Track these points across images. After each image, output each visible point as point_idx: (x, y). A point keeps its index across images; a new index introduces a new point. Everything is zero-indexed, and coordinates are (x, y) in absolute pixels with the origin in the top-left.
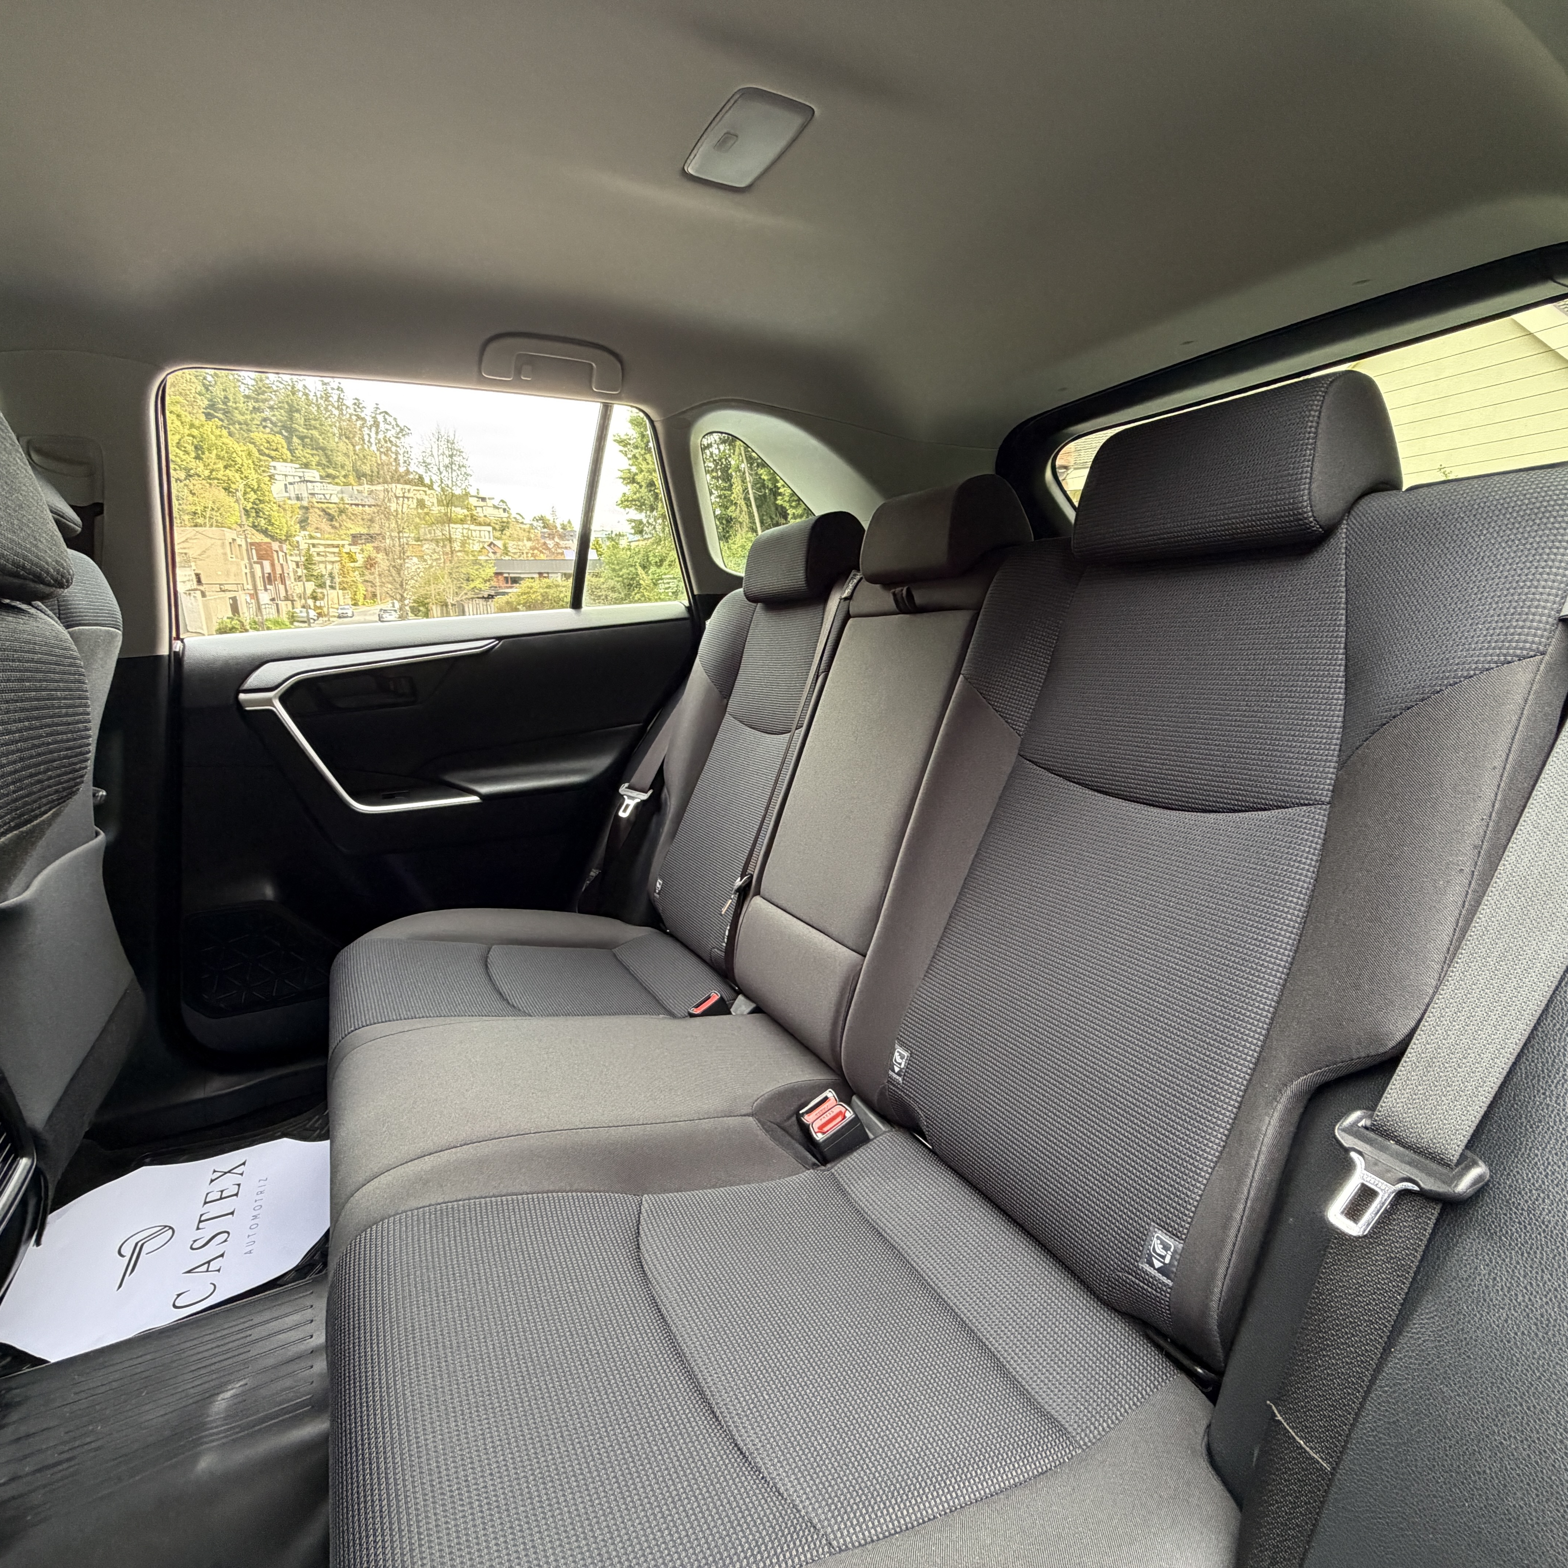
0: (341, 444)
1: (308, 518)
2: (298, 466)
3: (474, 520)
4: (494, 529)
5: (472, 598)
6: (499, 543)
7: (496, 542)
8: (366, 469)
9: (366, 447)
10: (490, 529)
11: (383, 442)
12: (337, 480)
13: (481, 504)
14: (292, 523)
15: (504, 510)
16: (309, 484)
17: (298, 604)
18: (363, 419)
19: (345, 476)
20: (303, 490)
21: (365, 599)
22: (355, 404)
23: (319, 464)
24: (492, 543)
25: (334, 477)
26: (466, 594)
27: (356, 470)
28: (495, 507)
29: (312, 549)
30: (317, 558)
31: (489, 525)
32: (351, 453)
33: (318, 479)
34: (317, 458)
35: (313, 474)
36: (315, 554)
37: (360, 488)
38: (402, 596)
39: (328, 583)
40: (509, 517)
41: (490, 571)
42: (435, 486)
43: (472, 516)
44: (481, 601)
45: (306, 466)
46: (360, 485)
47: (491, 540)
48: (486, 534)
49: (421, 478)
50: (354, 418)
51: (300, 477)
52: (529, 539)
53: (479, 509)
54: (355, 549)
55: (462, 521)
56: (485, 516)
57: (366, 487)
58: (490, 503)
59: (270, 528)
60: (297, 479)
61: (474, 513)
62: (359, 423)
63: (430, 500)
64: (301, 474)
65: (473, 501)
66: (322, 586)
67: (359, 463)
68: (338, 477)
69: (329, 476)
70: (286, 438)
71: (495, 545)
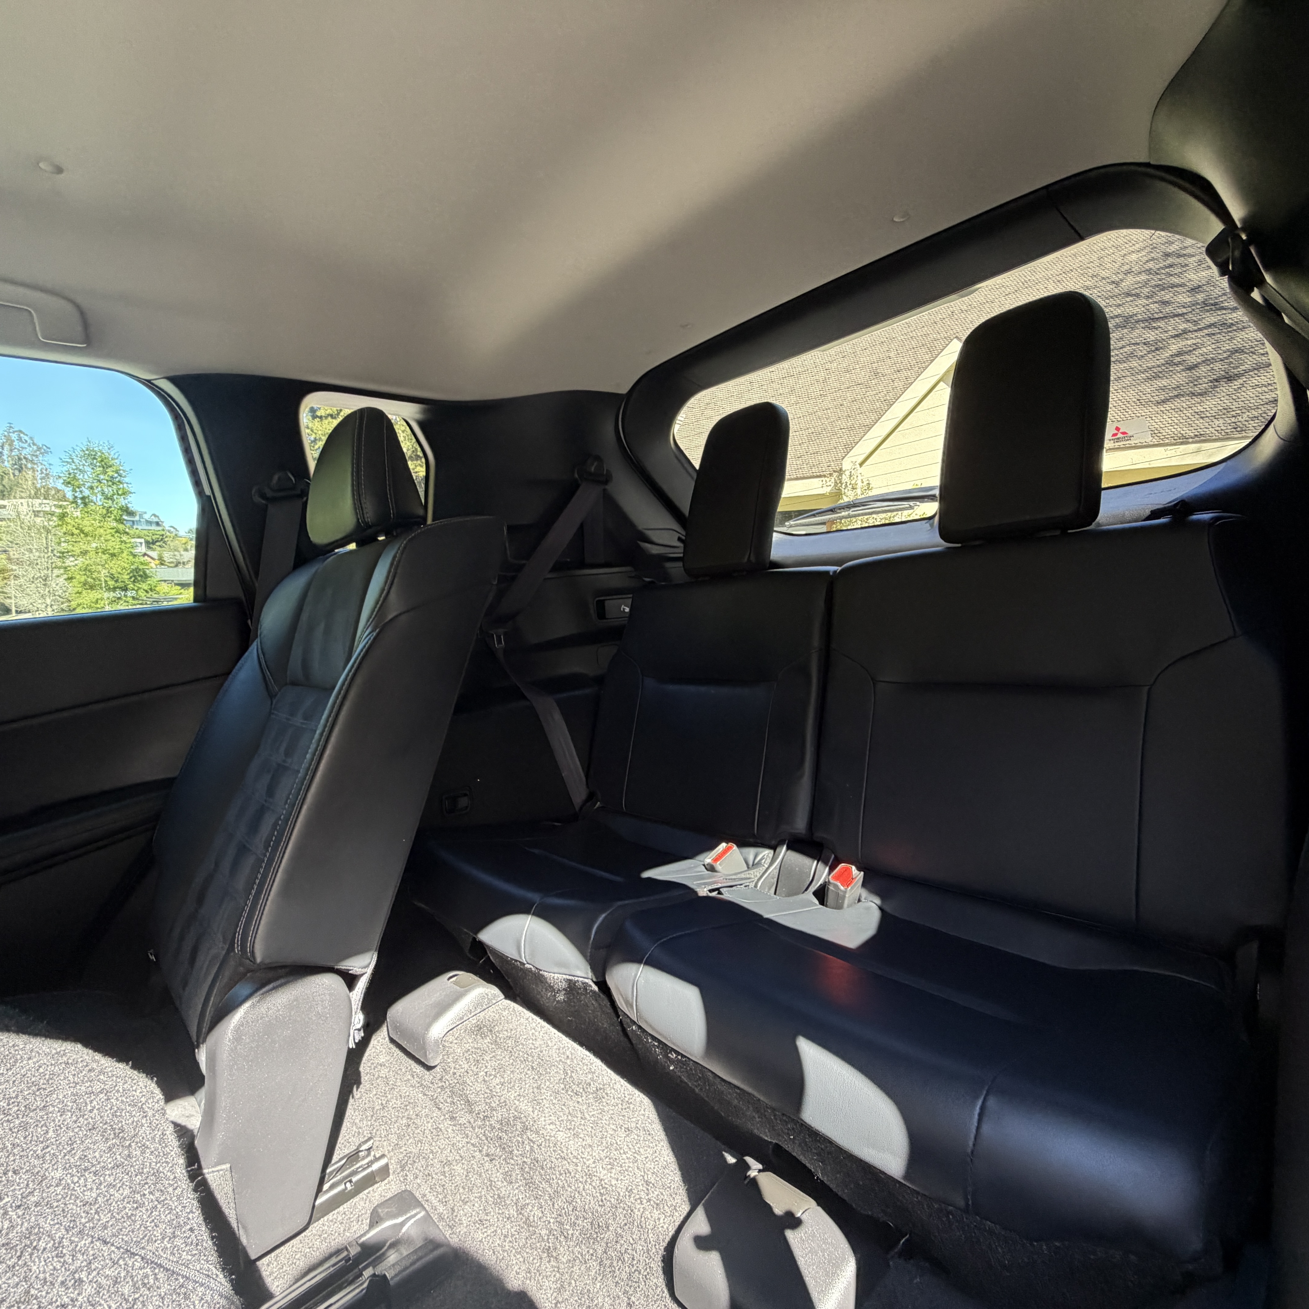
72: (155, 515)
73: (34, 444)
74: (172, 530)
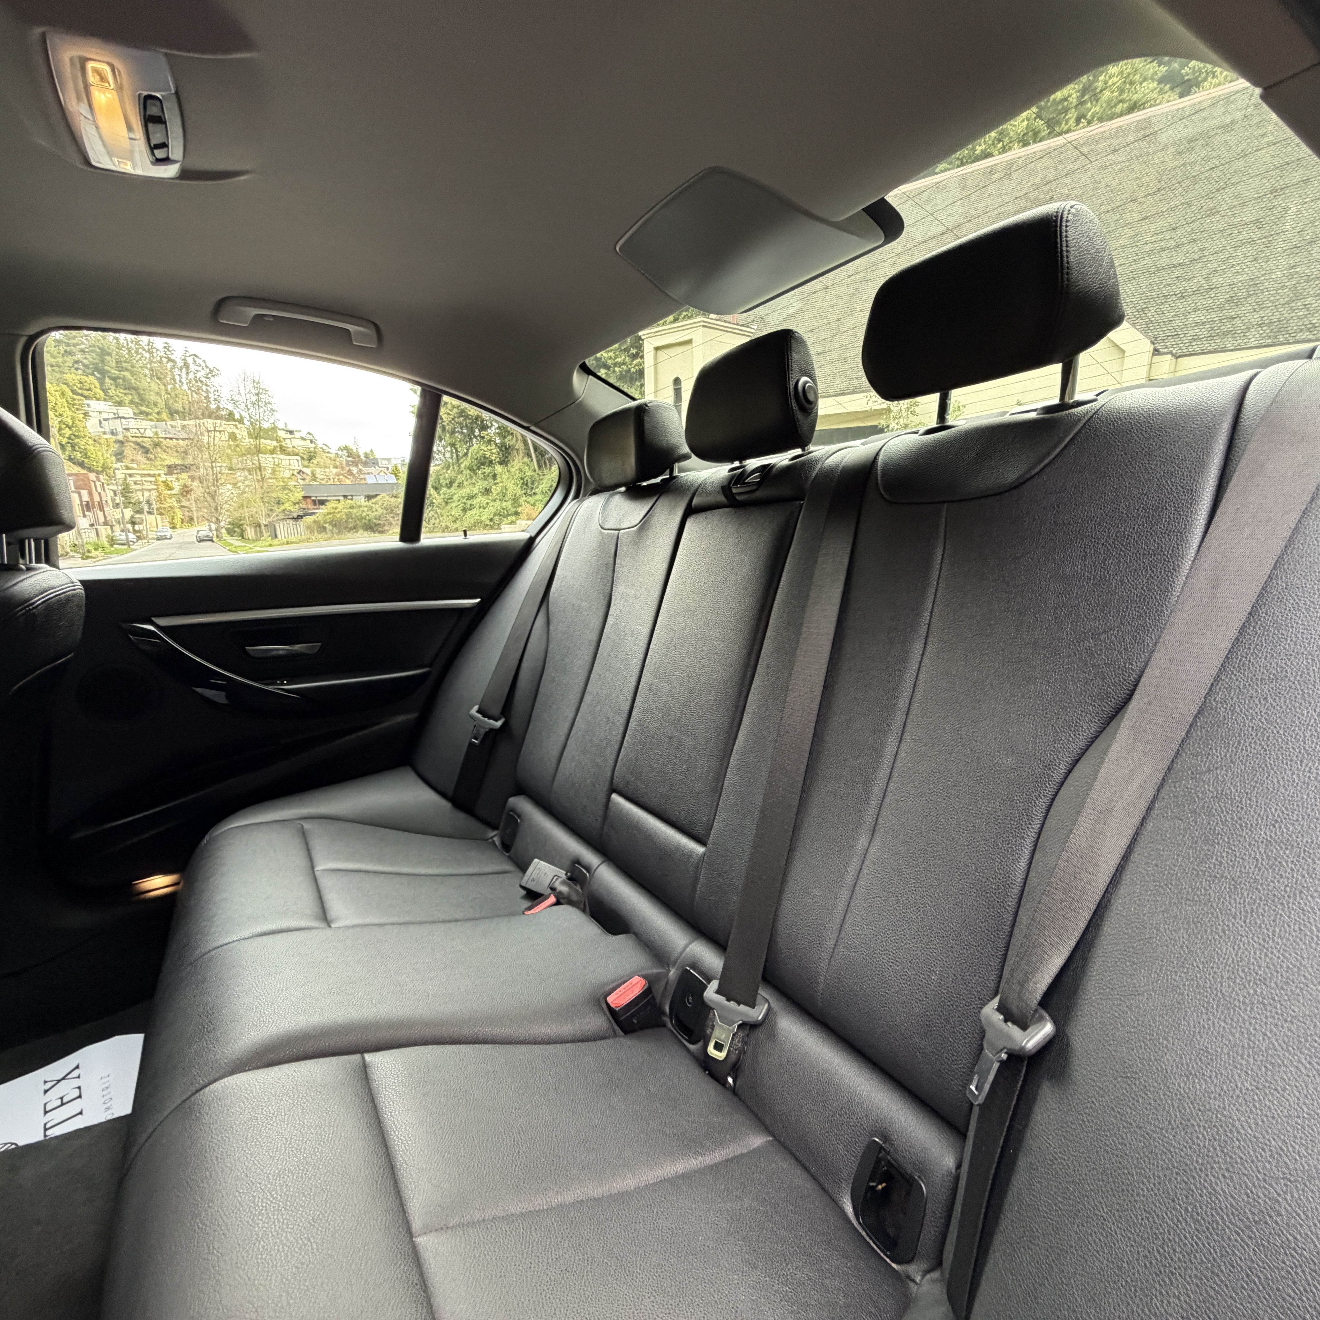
0: (153, 384)
1: (123, 451)
2: (111, 404)
3: (283, 450)
4: (302, 458)
5: (283, 519)
6: (308, 471)
7: (304, 470)
8: (178, 406)
9: (177, 386)
10: (299, 458)
11: (194, 382)
12: (150, 417)
13: (289, 436)
14: (109, 456)
15: (311, 442)
16: (123, 420)
17: (117, 528)
18: (173, 361)
19: (158, 413)
20: (117, 425)
21: (182, 523)
22: (165, 347)
23: (132, 402)
24: (300, 471)
25: (147, 414)
26: (277, 515)
27: (167, 406)
28: (302, 438)
29: (129, 479)
30: (134, 487)
31: (297, 455)
32: (163, 393)
33: (132, 415)
34: (130, 397)
35: (127, 411)
36: (132, 483)
37: (174, 423)
38: (217, 519)
39: (146, 509)
40: (315, 448)
41: (299, 495)
42: (245, 421)
43: (281, 447)
44: (291, 522)
45: (120, 403)
46: (173, 420)
47: (301, 468)
48: (295, 463)
49: (231, 414)
50: (165, 360)
51: (114, 414)
52: (336, 467)
53: (288, 441)
54: (170, 478)
55: (272, 452)
56: (294, 447)
57: (179, 423)
58: (297, 435)
59: (86, 461)
60: (112, 416)
61: (283, 444)
62: (170, 365)
63: (242, 433)
64: (115, 411)
65: (282, 434)
66: (140, 512)
67: (171, 402)
68: (151, 414)
69: (142, 413)
70: (98, 379)
71: (303, 473)
72: (309, 433)
73: (207, 367)
74: (325, 447)
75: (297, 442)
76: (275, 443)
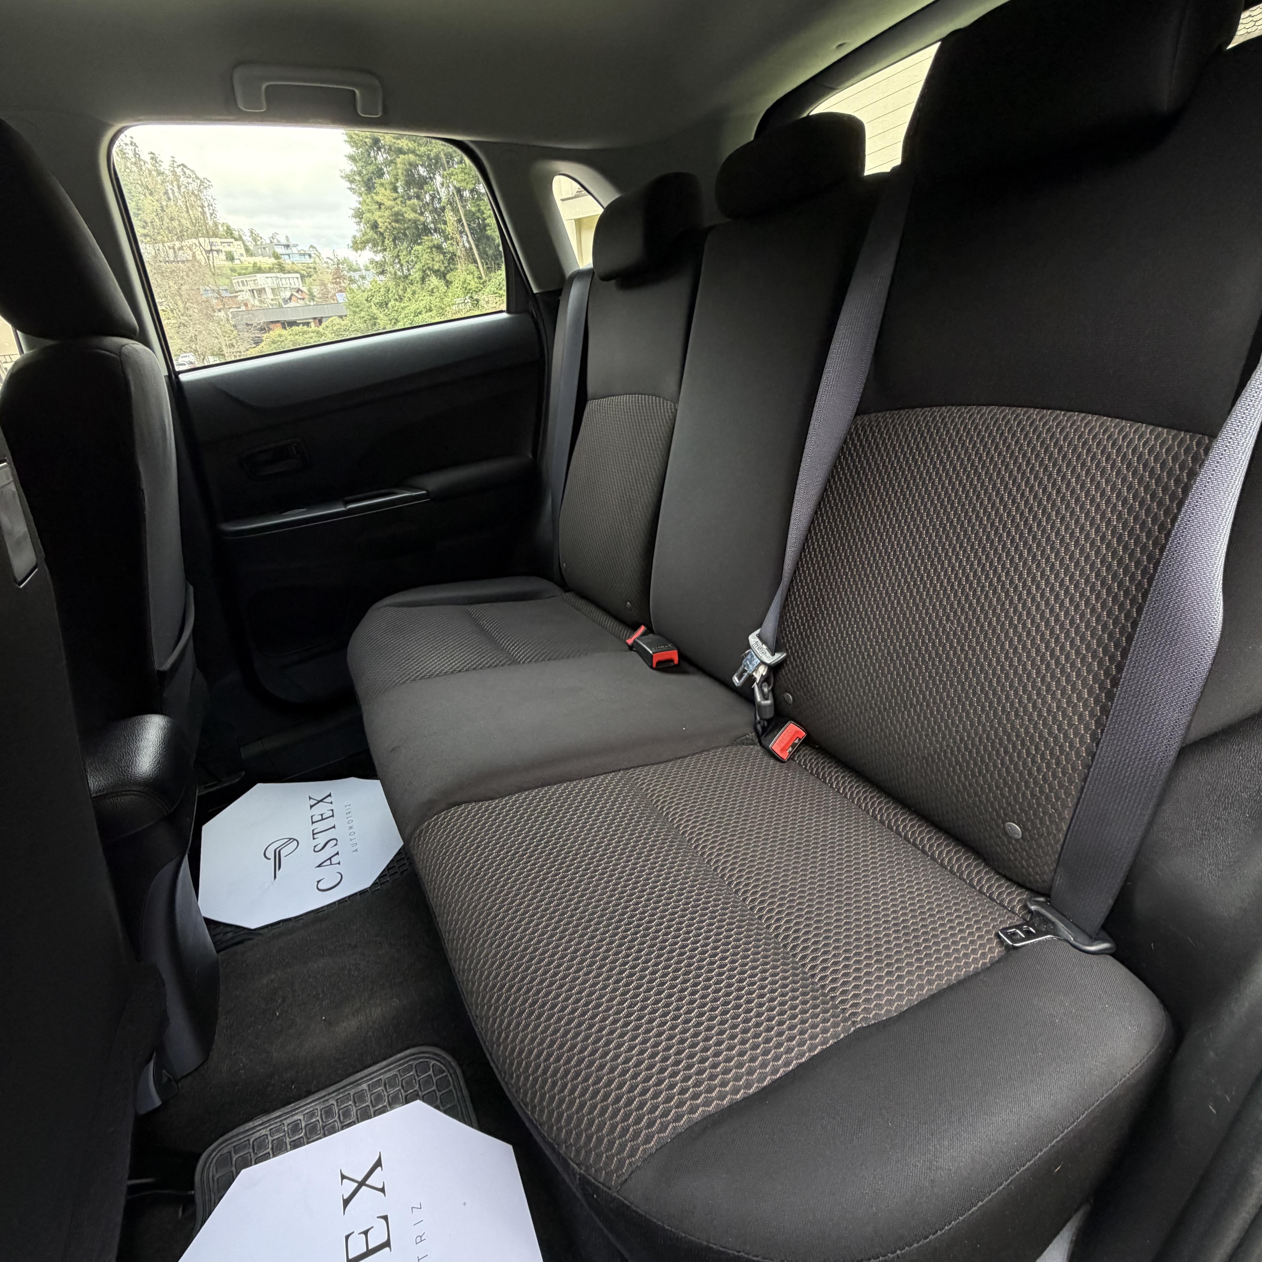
3: (282, 268)
4: (302, 275)
10: (298, 275)
13: (289, 251)
15: (310, 257)
18: (163, 174)
22: (152, 158)
28: (301, 253)
31: (297, 272)
43: (280, 265)
49: (229, 230)
50: (154, 173)
53: (286, 257)
55: (270, 270)
56: (292, 263)
58: (296, 250)
61: (281, 261)
62: (159, 179)
65: (280, 250)
75: (296, 259)
76: (273, 260)
